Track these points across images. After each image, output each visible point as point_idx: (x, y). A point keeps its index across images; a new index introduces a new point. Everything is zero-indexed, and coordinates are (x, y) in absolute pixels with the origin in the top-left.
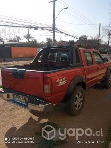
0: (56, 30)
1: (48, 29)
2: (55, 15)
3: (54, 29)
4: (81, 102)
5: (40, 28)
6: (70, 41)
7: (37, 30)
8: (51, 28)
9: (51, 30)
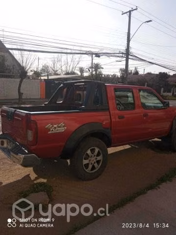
0: (131, 56)
1: (117, 55)
2: (131, 33)
3: (127, 54)
4: (98, 162)
5: (104, 54)
6: (160, 73)
7: (99, 57)
8: (122, 53)
9: (122, 57)
